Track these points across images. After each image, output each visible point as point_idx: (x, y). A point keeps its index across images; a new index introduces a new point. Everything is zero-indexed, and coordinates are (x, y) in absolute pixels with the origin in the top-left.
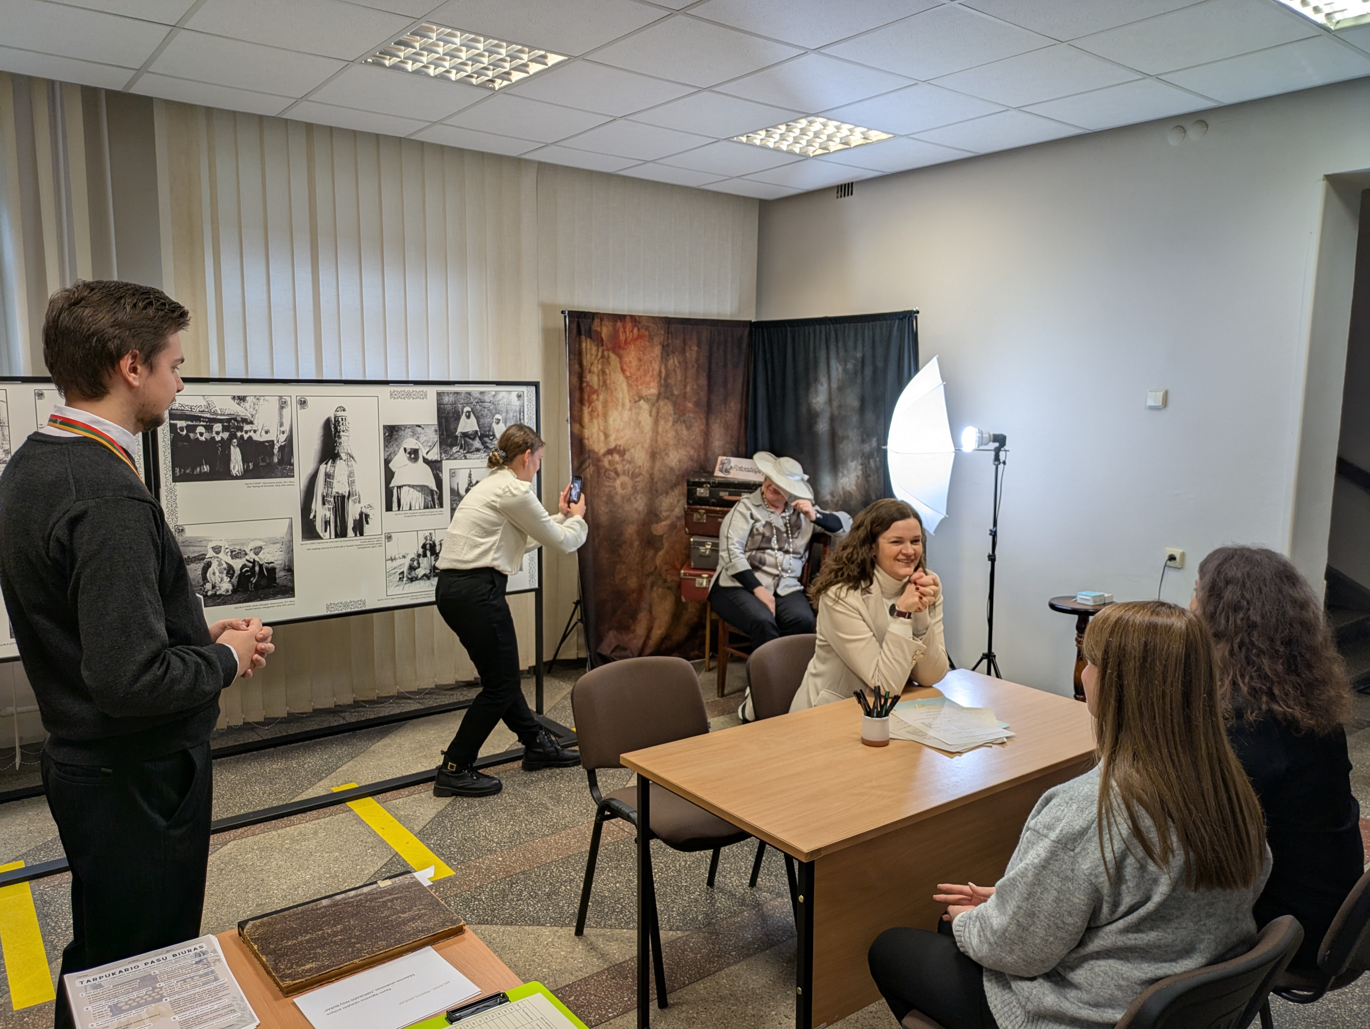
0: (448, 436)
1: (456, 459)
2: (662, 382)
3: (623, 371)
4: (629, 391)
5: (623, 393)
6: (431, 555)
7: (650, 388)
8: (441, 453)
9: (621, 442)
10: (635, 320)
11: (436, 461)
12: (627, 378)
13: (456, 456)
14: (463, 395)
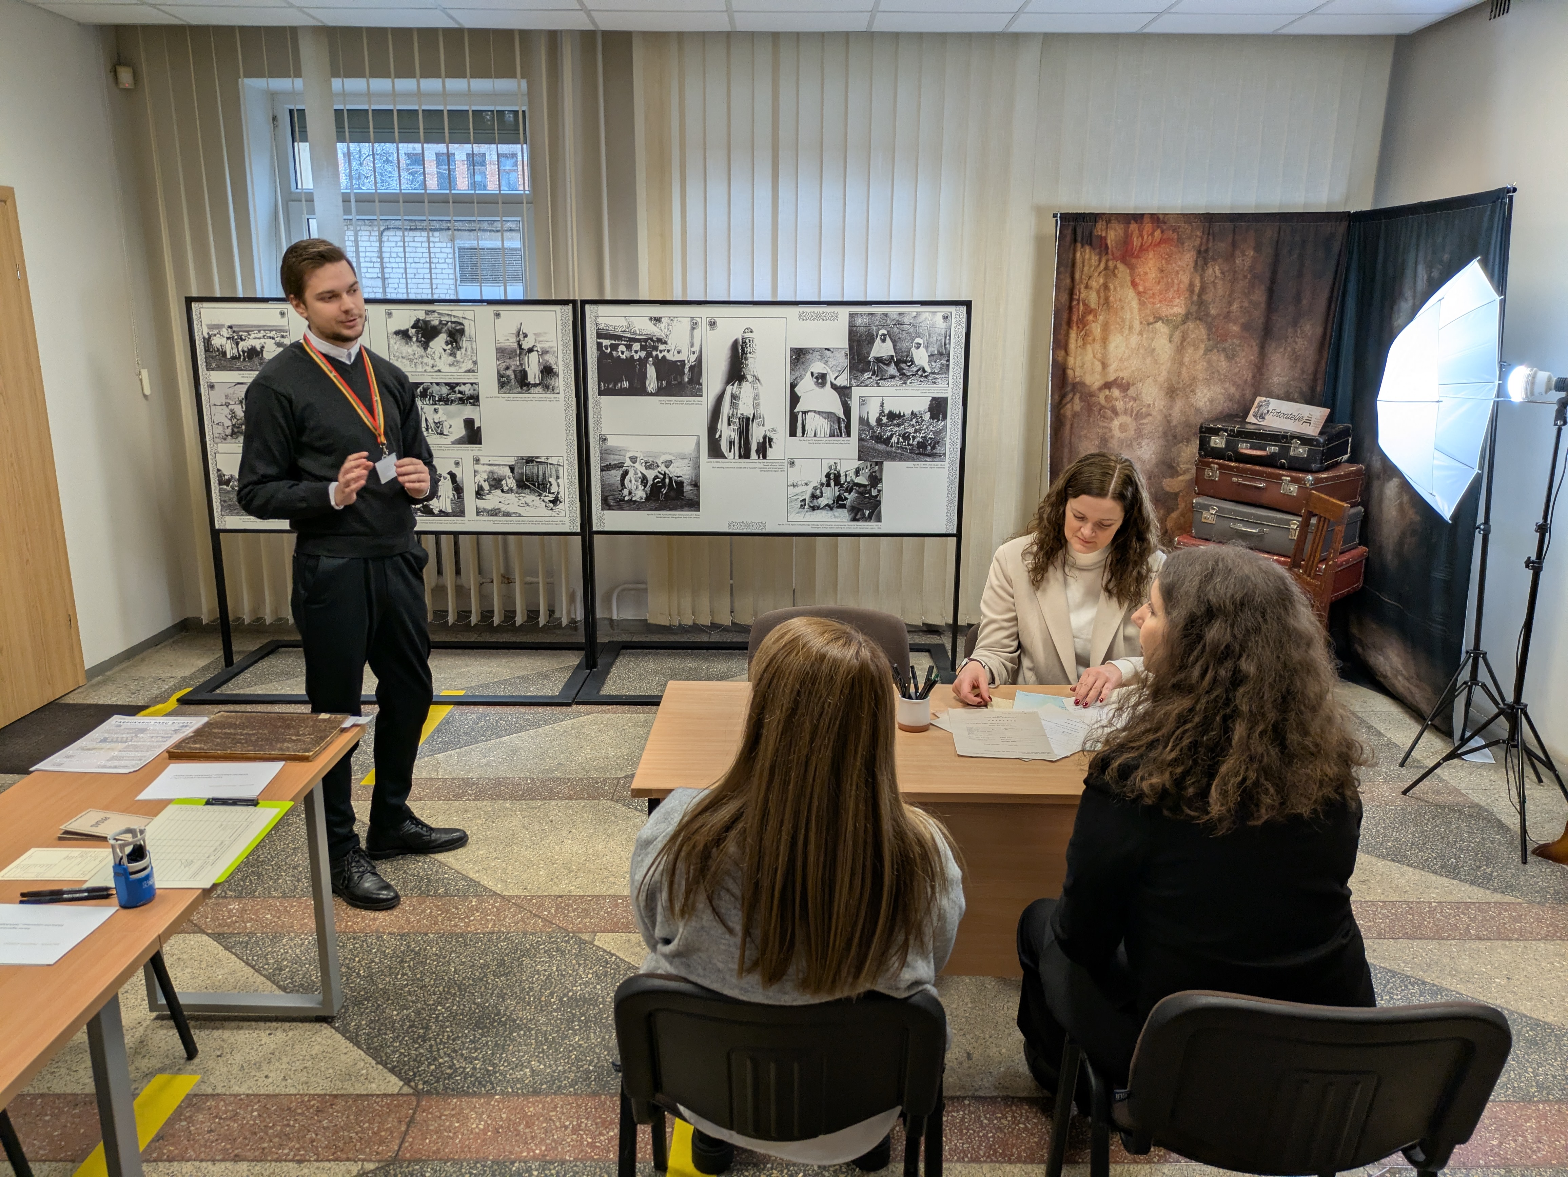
0: (859, 361)
1: (867, 386)
2: (1195, 298)
3: (1134, 284)
4: (1140, 310)
5: (1132, 313)
6: (835, 485)
7: (1172, 307)
8: (850, 379)
9: (1125, 374)
10: (1156, 219)
11: (845, 388)
12: (1139, 293)
13: (867, 382)
14: (878, 317)
